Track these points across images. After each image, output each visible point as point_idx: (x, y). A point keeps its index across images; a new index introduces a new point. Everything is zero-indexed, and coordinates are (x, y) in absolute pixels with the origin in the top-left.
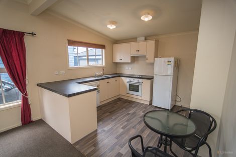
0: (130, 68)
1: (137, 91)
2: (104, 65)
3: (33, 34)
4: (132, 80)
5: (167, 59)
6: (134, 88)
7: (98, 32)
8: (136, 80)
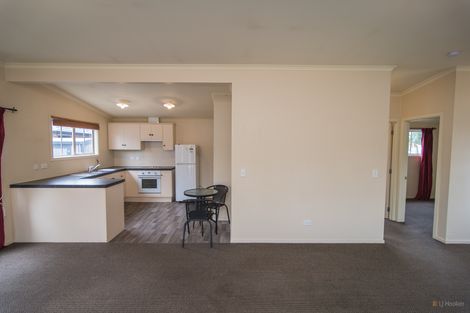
0: (137, 158)
1: (155, 186)
2: (97, 153)
3: (14, 110)
4: (146, 173)
5: (189, 146)
6: (150, 184)
7: (93, 106)
8: (152, 173)
